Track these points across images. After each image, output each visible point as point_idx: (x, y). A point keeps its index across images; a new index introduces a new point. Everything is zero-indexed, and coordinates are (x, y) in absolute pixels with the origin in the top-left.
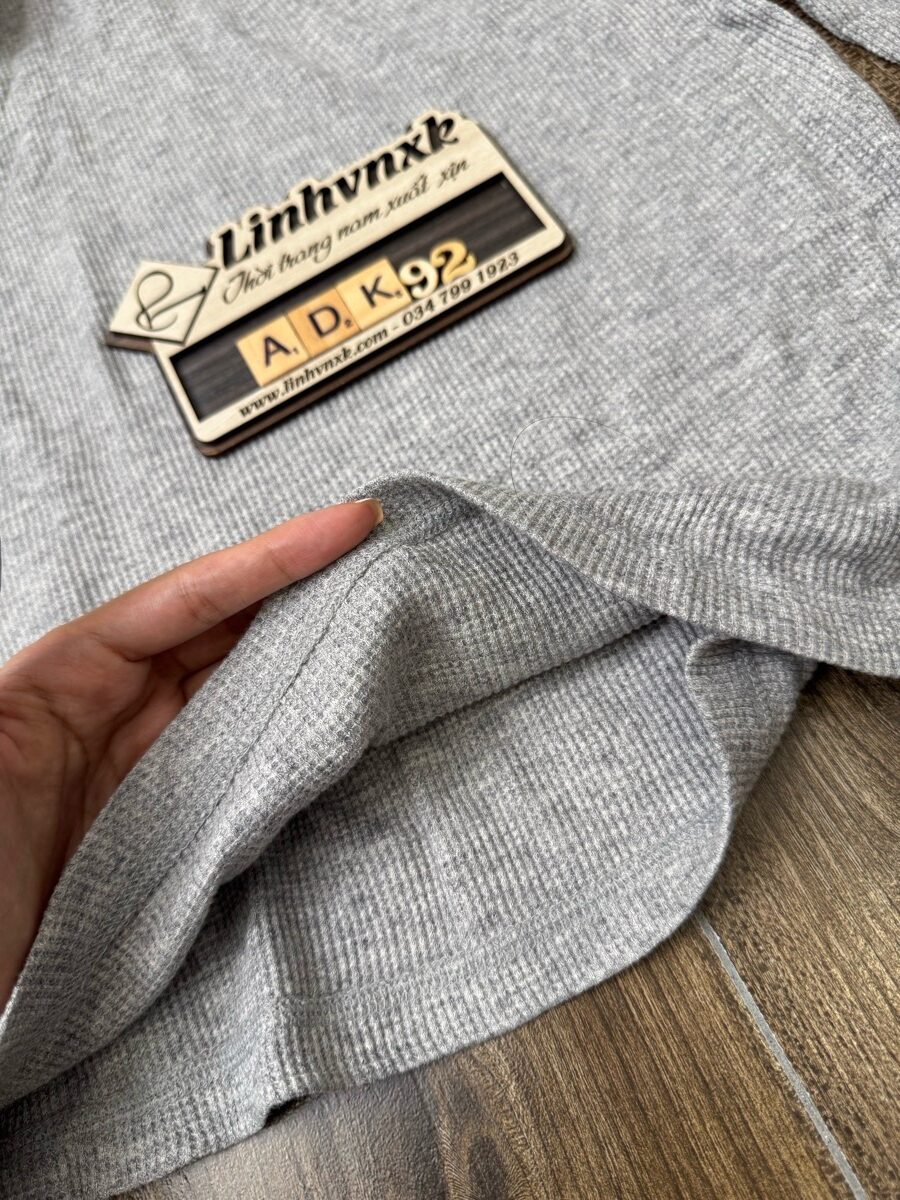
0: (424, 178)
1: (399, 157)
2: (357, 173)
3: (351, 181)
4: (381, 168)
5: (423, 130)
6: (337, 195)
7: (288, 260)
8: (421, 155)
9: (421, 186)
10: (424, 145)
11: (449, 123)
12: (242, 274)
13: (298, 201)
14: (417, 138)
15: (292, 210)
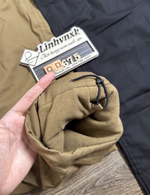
0: (74, 40)
1: (70, 35)
2: (63, 38)
3: (62, 39)
4: (67, 37)
5: (74, 31)
6: (59, 41)
7: (52, 53)
8: (73, 36)
9: (74, 42)
10: (74, 34)
11: (78, 30)
12: (44, 54)
13: (53, 42)
14: (73, 32)
15: (52, 43)
